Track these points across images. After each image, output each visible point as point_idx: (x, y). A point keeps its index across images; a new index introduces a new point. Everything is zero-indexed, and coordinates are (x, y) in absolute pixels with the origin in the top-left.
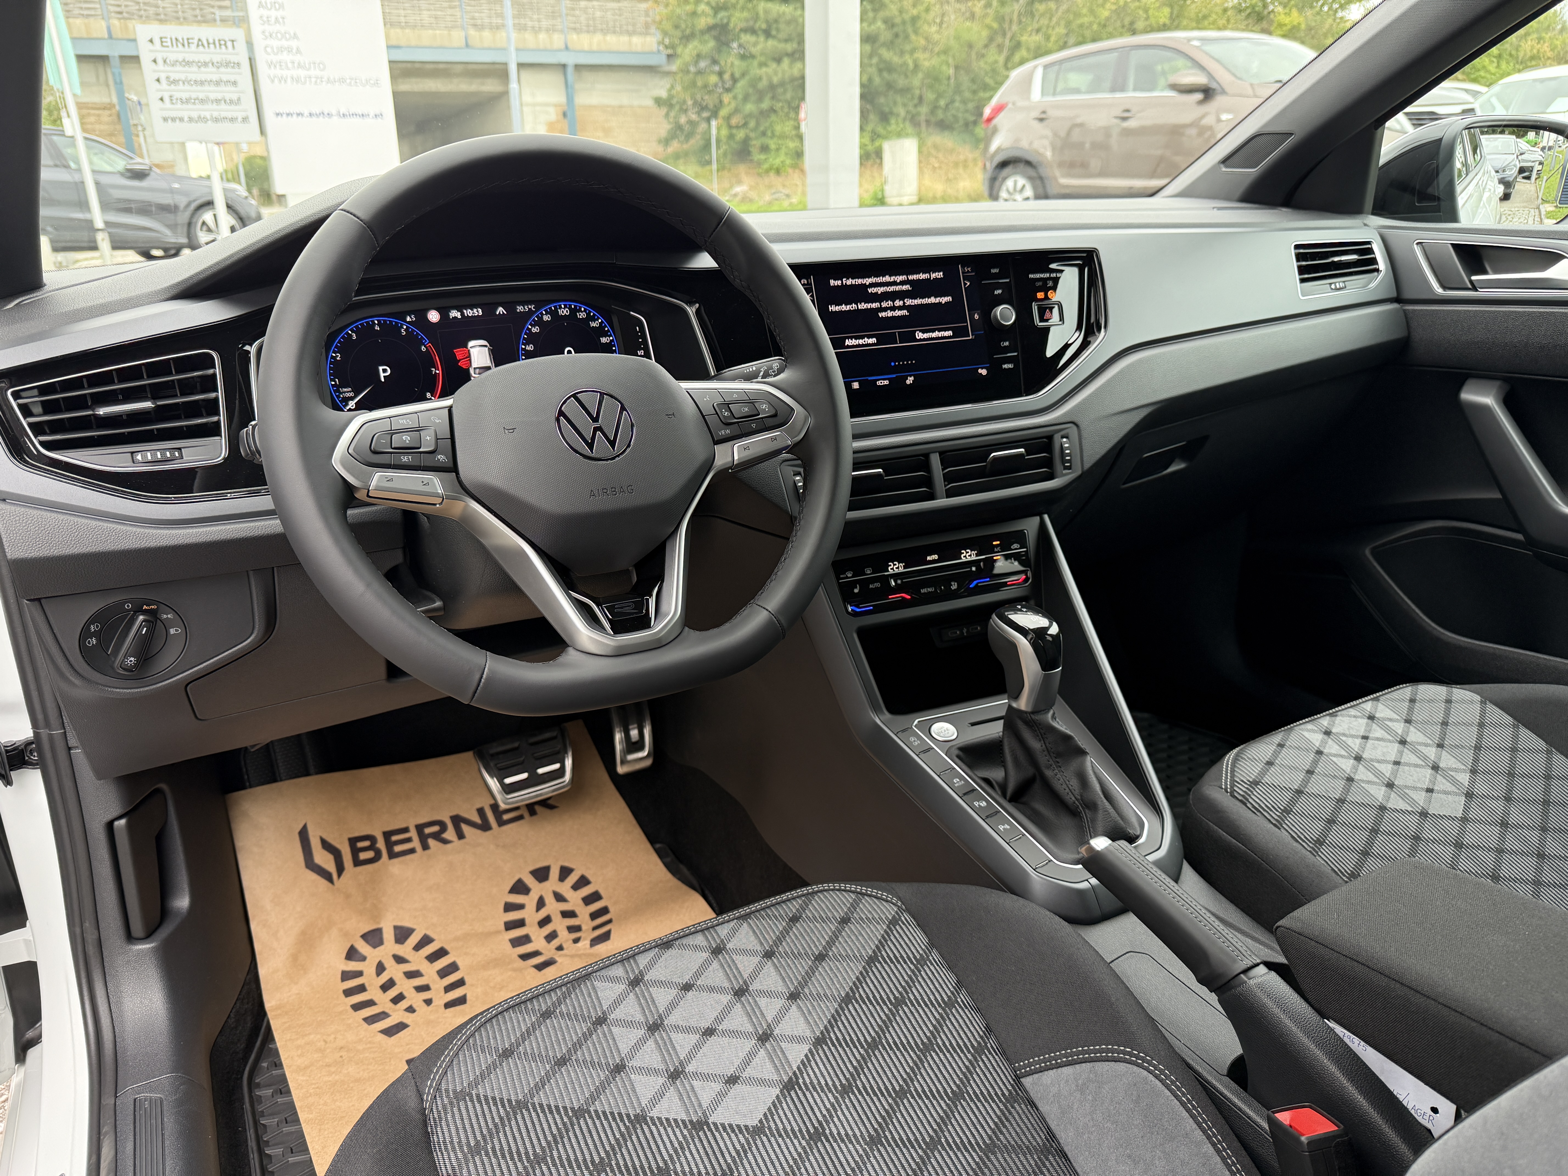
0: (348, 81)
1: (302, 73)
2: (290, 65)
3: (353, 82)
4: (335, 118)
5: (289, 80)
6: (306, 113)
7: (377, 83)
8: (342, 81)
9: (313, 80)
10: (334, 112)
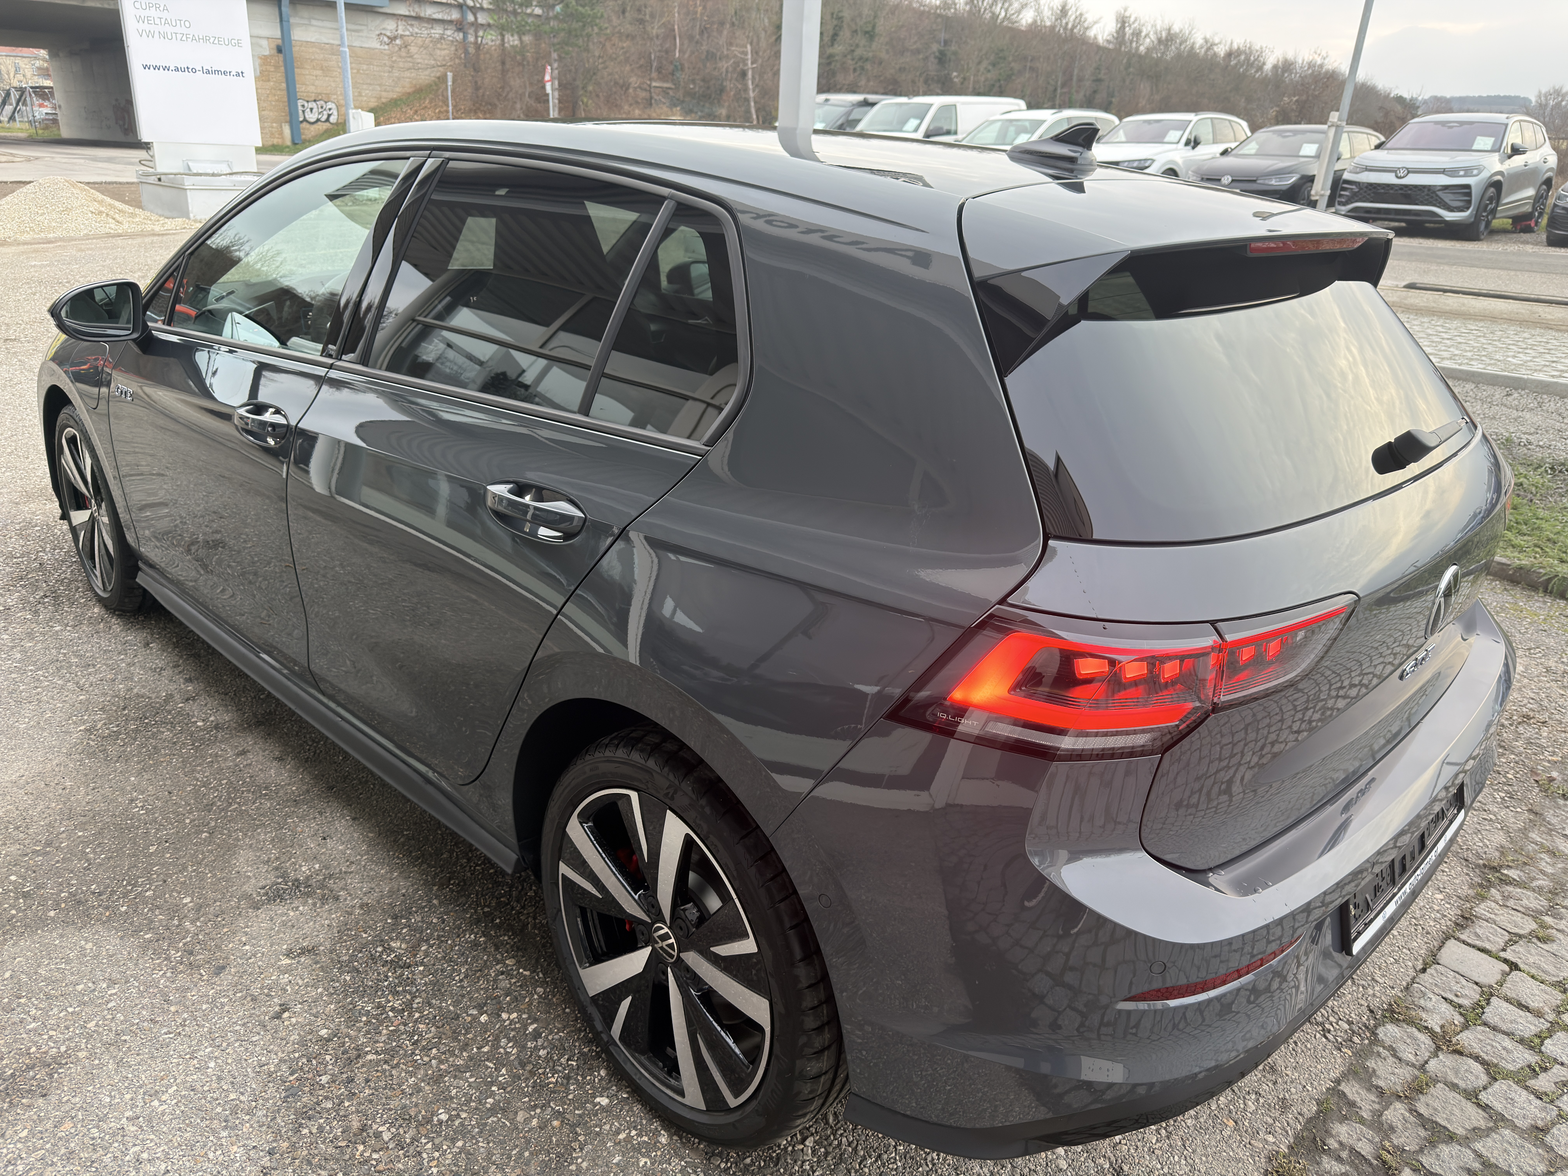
0: (212, 40)
1: (168, 29)
2: (157, 21)
3: (216, 41)
4: (199, 73)
5: (156, 35)
6: (172, 68)
7: (238, 44)
8: (206, 39)
9: (179, 36)
10: (199, 68)
